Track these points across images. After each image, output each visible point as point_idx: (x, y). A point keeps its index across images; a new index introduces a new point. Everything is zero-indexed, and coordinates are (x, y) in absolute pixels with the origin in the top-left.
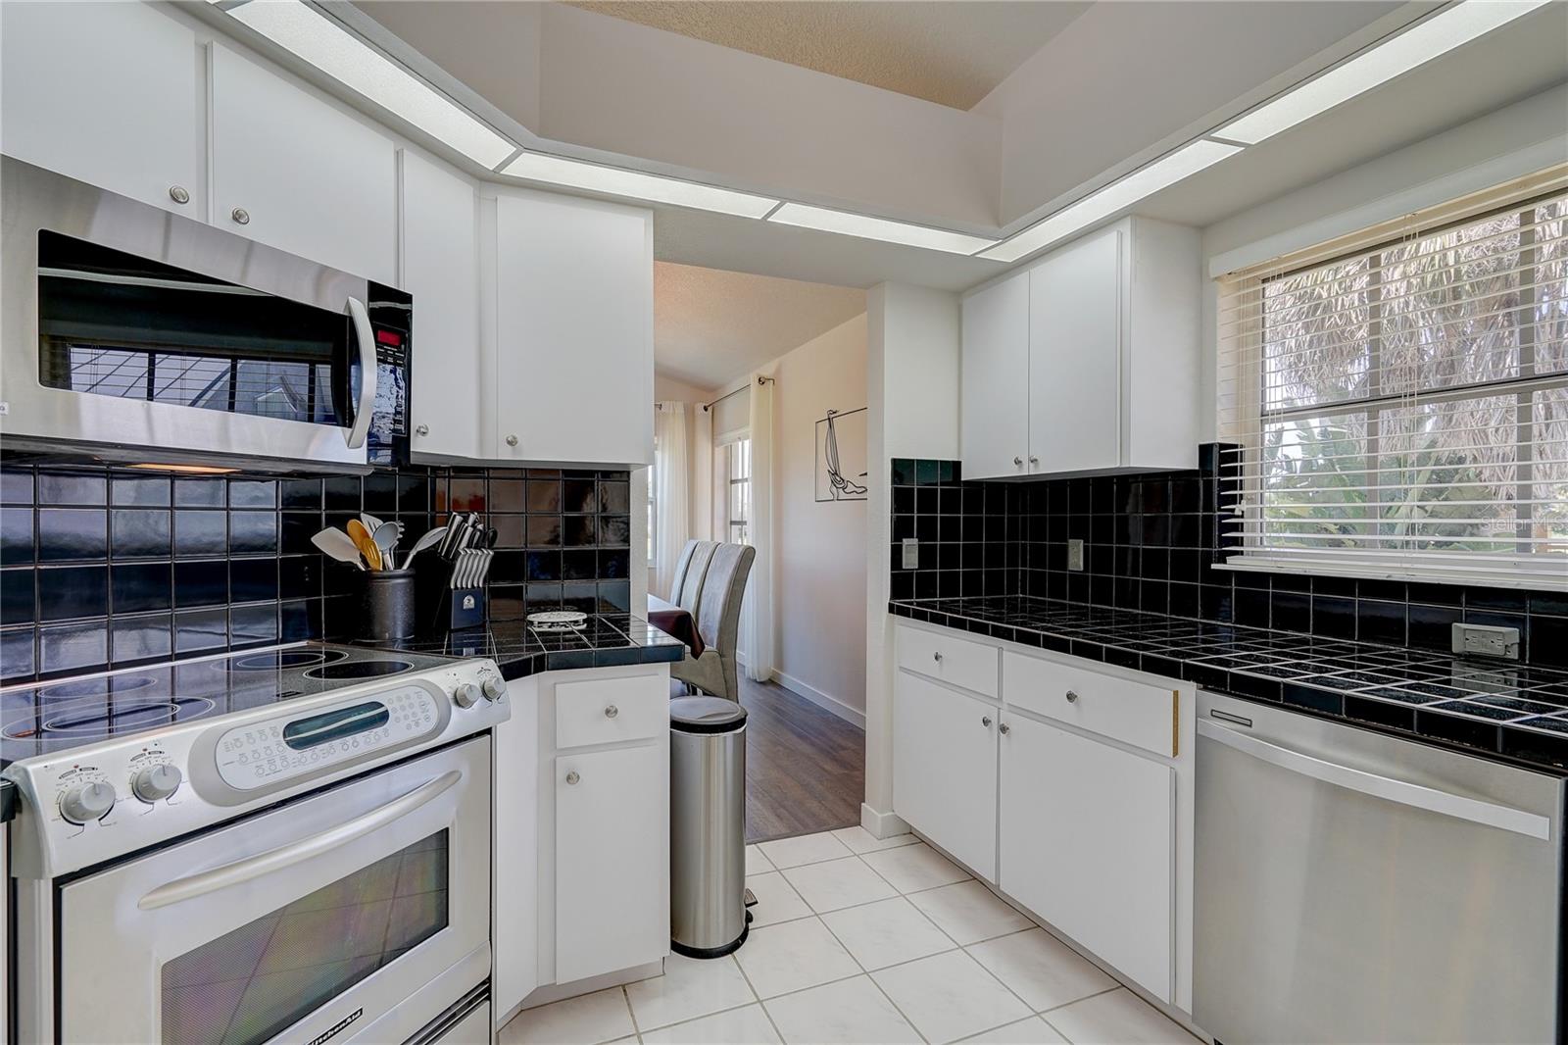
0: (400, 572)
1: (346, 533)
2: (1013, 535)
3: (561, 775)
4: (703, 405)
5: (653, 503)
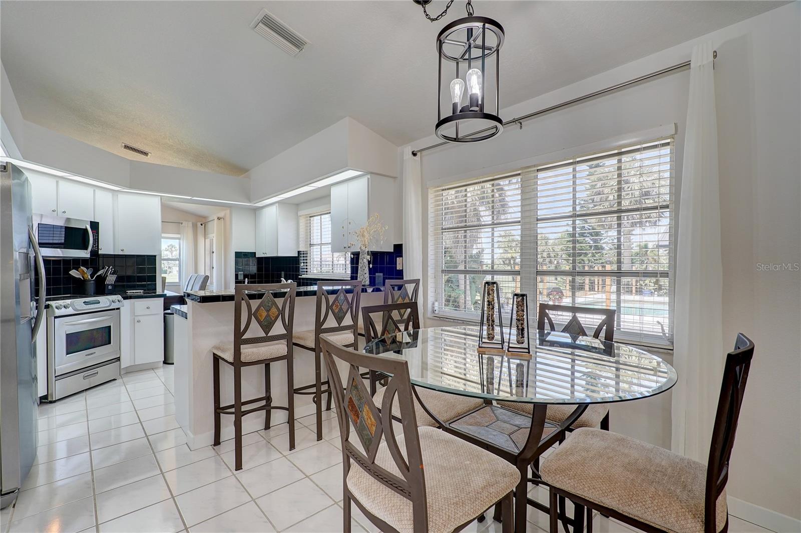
0: (92, 280)
1: (78, 271)
3: (136, 321)
4: (200, 223)
5: (179, 260)
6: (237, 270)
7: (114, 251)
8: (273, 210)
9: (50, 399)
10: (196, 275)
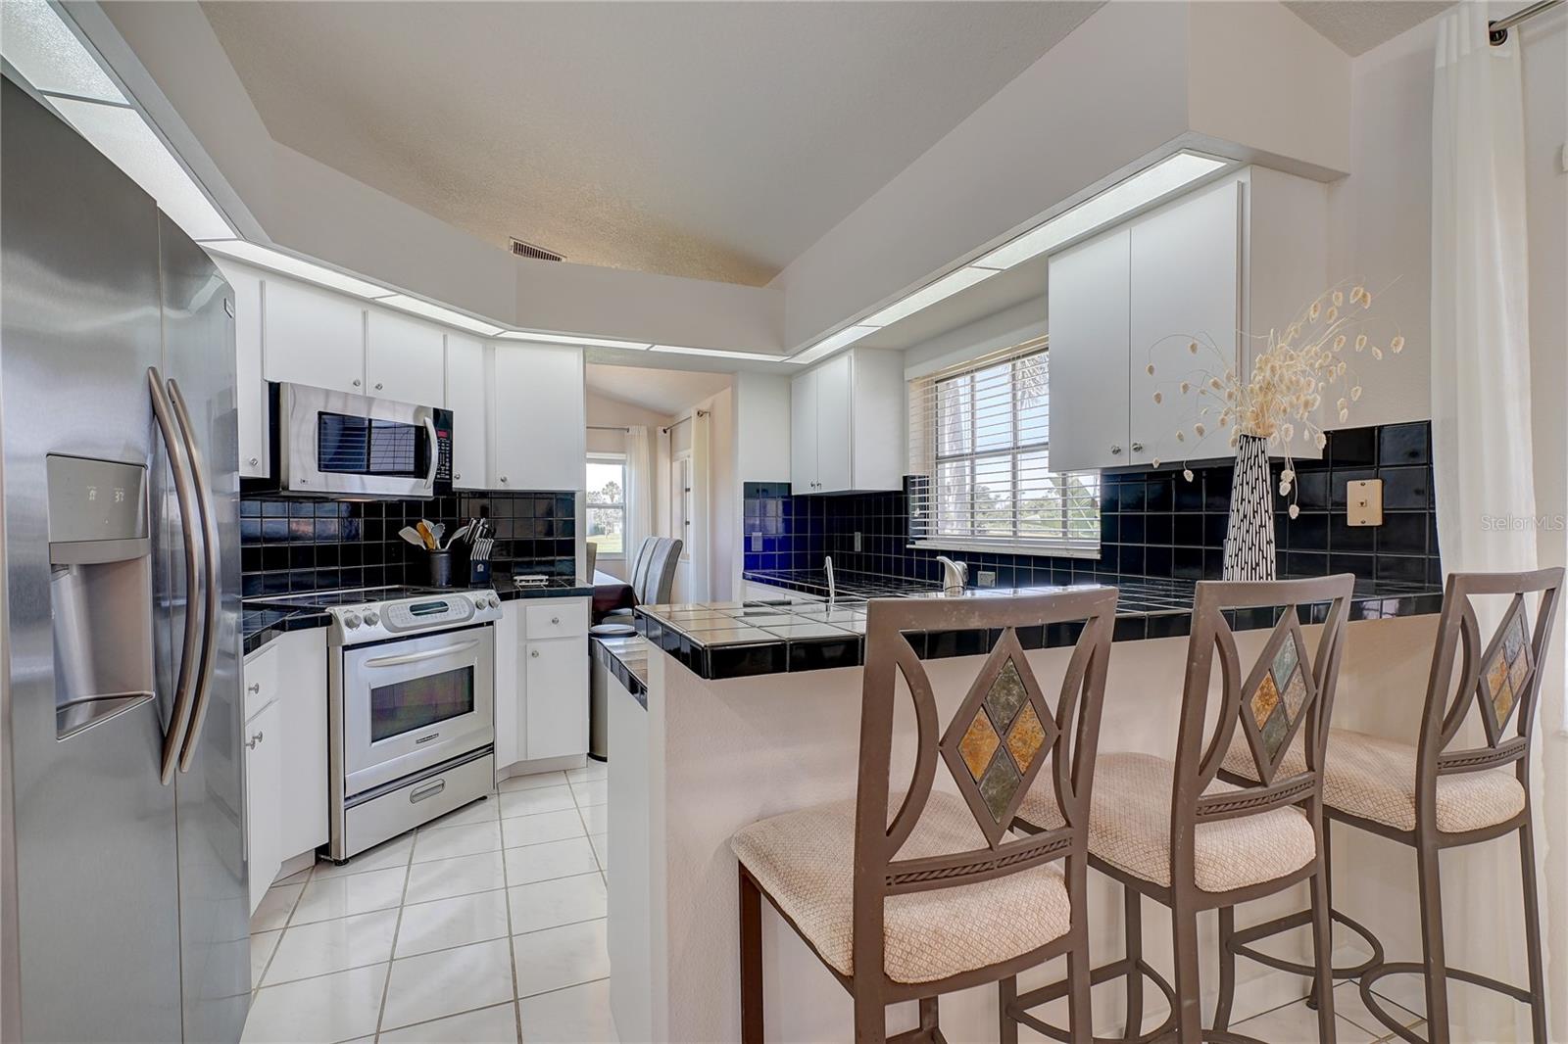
0: (444, 550)
1: (416, 529)
2: (830, 529)
3: (529, 653)
4: (664, 426)
5: (623, 508)
6: (748, 528)
7: (487, 483)
8: (843, 367)
9: (334, 857)
10: (656, 538)
